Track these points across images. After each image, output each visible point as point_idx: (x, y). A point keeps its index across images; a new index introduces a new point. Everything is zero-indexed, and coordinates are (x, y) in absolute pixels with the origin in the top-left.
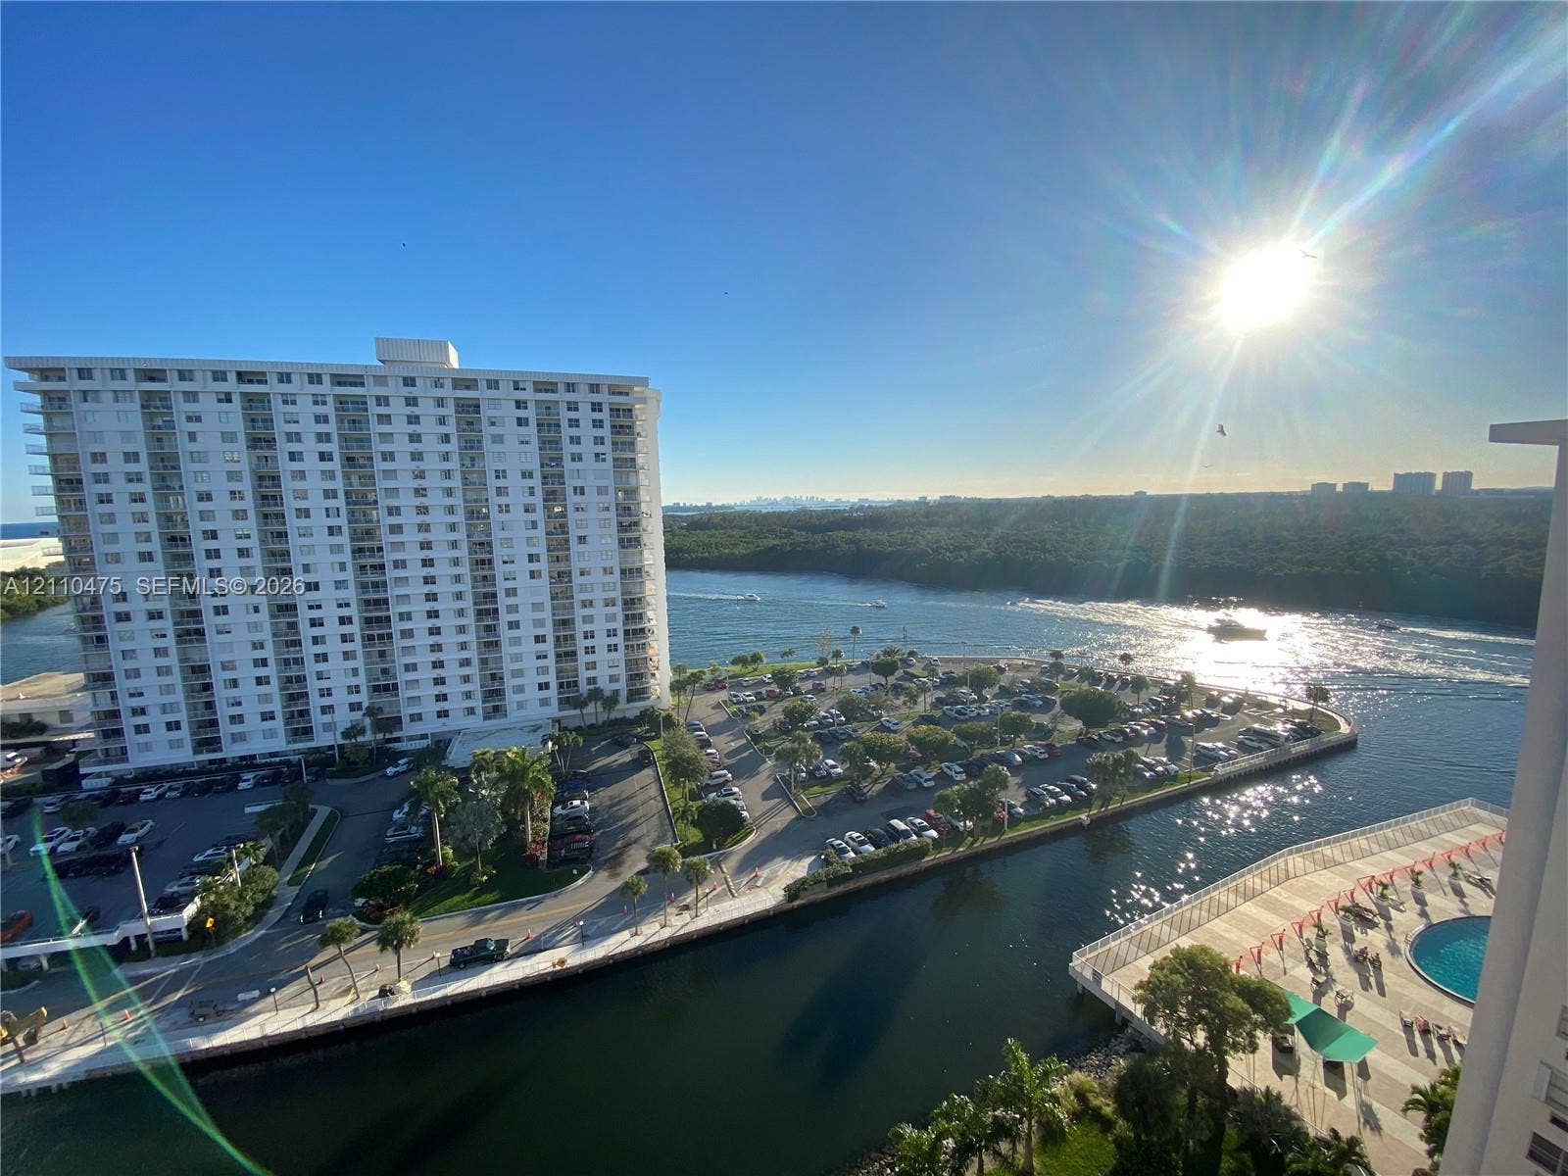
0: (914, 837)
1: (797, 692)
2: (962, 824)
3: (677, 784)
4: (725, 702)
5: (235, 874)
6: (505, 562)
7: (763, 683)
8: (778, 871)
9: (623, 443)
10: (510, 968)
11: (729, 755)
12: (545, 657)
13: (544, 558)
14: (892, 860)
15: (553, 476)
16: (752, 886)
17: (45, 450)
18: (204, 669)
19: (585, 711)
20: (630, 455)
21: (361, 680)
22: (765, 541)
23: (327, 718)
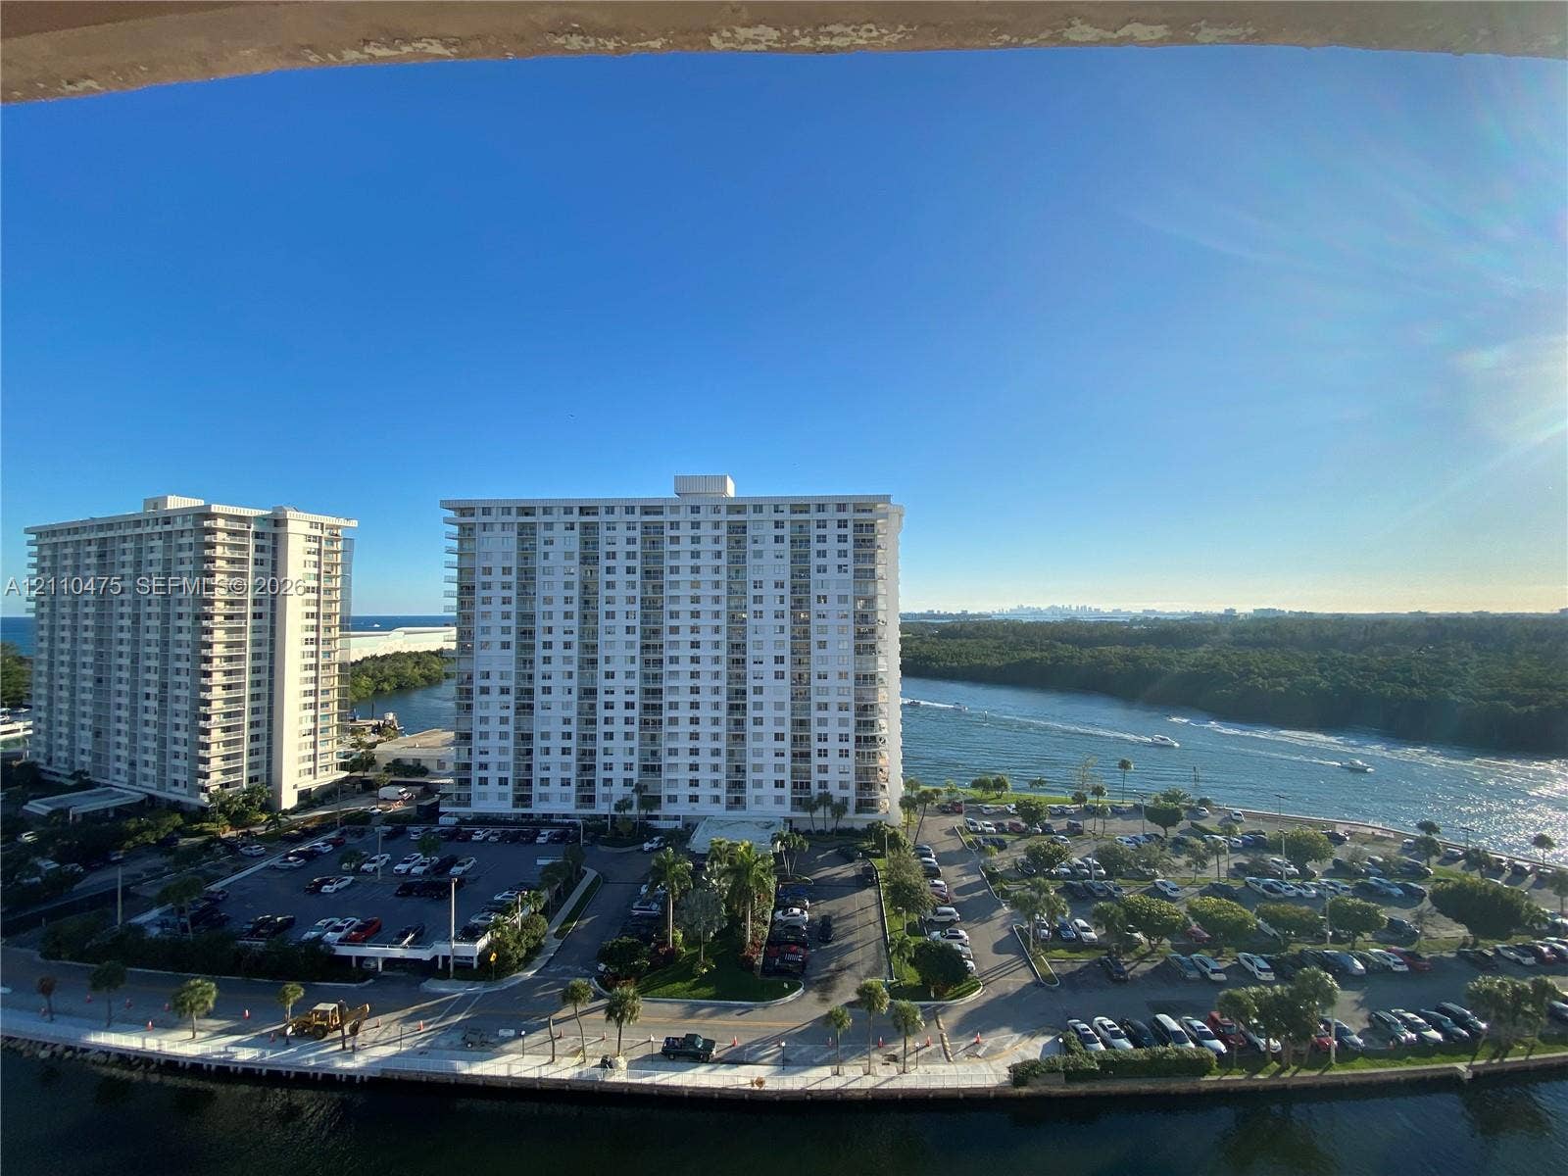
0: (1191, 1045)
1: (1047, 830)
2: (1263, 1041)
3: (898, 913)
4: (960, 828)
5: (519, 918)
6: (755, 663)
7: (1007, 814)
8: (1005, 1044)
9: (865, 556)
10: (713, 1073)
11: (960, 891)
12: (783, 755)
13: (787, 660)
14: (1155, 1067)
15: (801, 586)
16: (972, 1053)
17: (456, 565)
18: (528, 738)
19: (815, 815)
20: (869, 566)
21: (635, 759)
22: (1022, 653)
23: (606, 790)
